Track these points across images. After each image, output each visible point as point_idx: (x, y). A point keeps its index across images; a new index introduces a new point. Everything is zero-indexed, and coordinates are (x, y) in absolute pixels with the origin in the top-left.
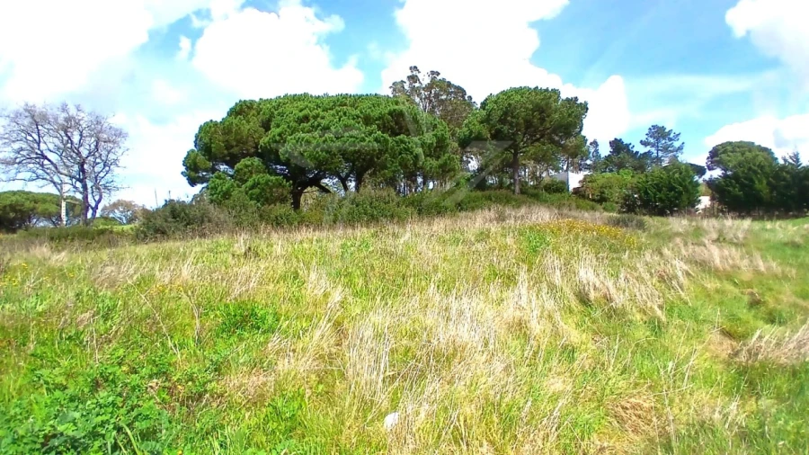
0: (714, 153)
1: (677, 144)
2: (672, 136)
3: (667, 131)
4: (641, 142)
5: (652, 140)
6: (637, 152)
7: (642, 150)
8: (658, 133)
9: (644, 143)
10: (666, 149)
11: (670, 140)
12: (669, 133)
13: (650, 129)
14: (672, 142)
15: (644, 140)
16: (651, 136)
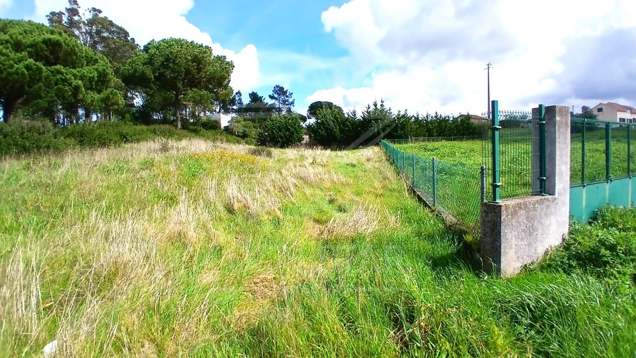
0: (311, 108)
1: (291, 100)
2: (287, 94)
3: (285, 90)
4: (270, 96)
5: (276, 96)
6: (267, 103)
7: (270, 102)
8: (280, 91)
9: (272, 97)
10: (284, 103)
11: (287, 97)
12: (286, 92)
13: (275, 87)
14: (287, 99)
15: (271, 95)
16: (275, 93)
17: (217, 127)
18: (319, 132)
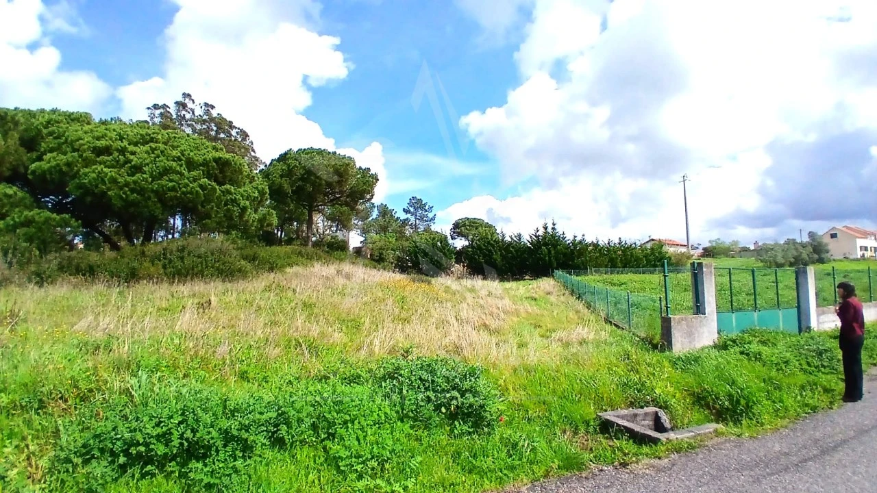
0: (456, 226)
1: (431, 215)
2: (427, 208)
3: (423, 203)
4: (404, 209)
5: (412, 209)
6: (398, 218)
7: (403, 216)
8: (417, 205)
9: (406, 211)
10: (422, 218)
11: (426, 211)
12: (425, 205)
13: (410, 199)
14: (427, 213)
15: (406, 208)
16: (411, 206)
17: (344, 249)
18: (475, 259)
